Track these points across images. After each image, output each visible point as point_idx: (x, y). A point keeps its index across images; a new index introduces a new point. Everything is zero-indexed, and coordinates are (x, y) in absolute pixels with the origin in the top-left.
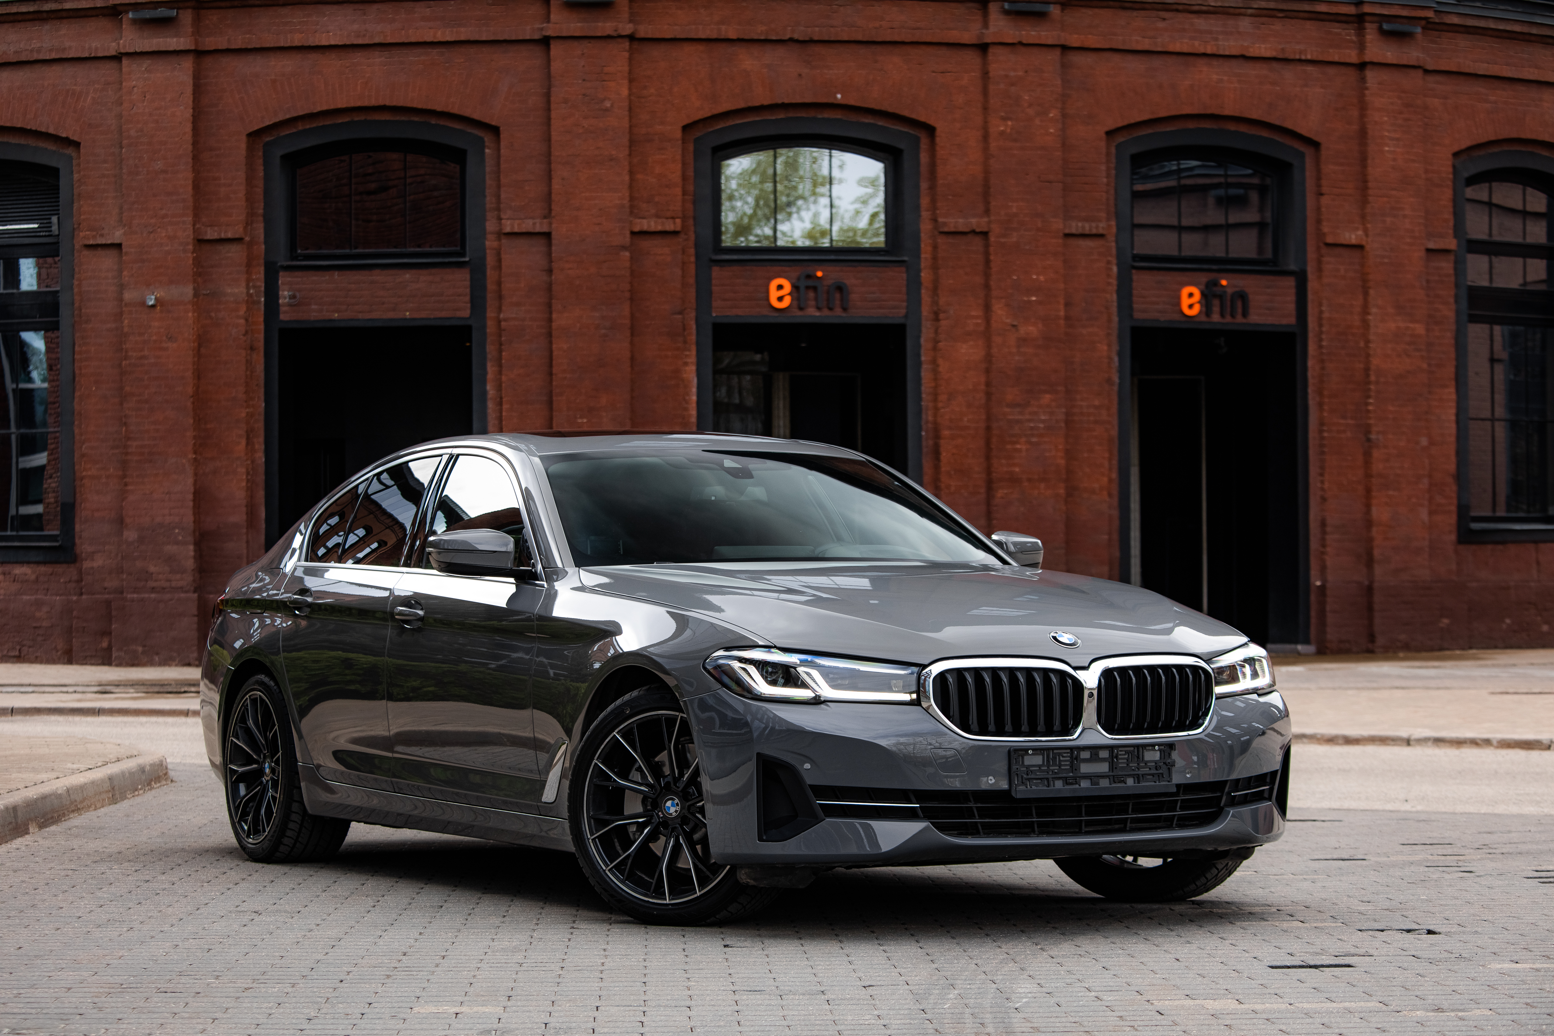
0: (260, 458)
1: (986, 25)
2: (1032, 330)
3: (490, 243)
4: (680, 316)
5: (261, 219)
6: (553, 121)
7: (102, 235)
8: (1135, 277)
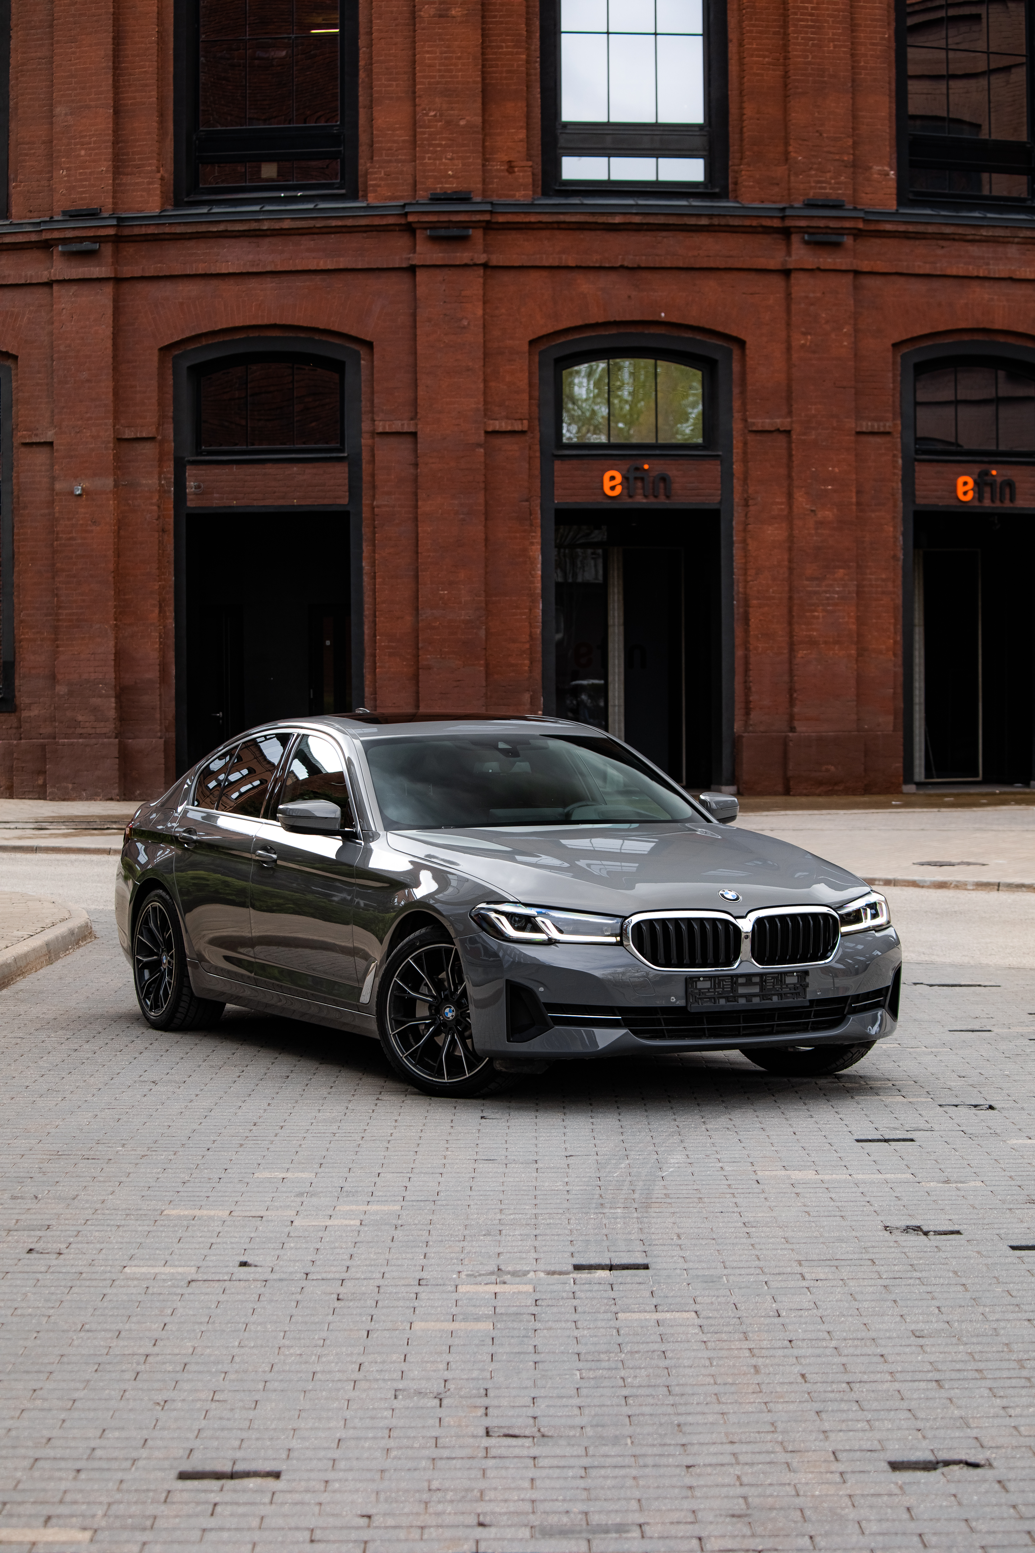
0: (171, 623)
1: (789, 253)
2: (828, 514)
3: (365, 441)
4: (527, 503)
5: (171, 420)
6: (418, 338)
7: (36, 435)
8: (917, 468)
